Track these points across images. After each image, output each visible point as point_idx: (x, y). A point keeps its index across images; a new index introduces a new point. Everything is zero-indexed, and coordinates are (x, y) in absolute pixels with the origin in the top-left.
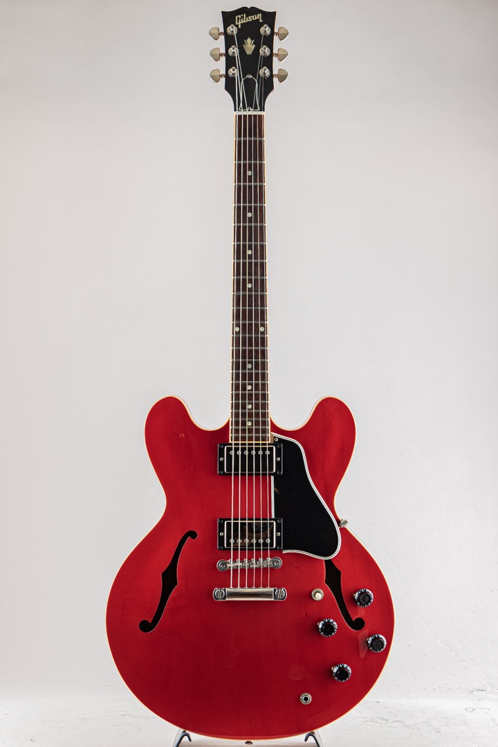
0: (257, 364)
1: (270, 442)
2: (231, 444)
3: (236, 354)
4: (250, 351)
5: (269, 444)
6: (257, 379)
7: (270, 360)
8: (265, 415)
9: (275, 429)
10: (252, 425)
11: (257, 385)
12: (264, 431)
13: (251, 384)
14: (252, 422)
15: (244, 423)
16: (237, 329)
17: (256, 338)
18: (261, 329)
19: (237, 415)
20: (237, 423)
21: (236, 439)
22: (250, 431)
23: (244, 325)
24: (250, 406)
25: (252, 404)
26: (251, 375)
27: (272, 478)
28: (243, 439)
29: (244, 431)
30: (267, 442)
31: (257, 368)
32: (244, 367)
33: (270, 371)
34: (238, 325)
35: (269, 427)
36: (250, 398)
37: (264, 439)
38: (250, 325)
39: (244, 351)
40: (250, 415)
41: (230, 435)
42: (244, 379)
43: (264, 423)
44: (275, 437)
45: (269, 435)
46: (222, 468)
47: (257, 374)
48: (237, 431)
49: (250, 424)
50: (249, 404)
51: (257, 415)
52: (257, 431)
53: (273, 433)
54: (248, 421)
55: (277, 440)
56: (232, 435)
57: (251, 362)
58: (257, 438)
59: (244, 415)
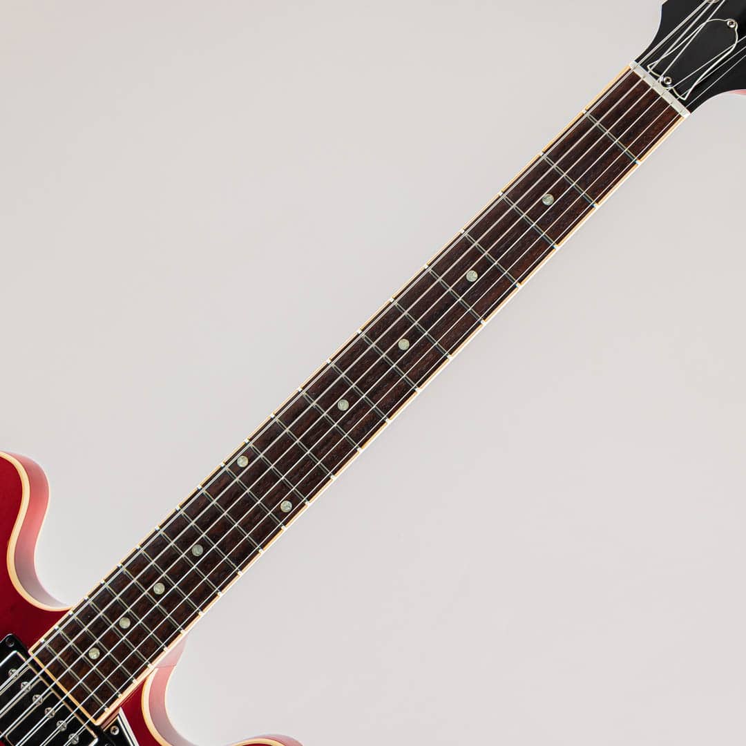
0: (214, 558)
1: (98, 723)
2: (28, 656)
3: (196, 505)
4: (226, 525)
5: (90, 725)
6: (186, 587)
7: (245, 577)
8: (136, 666)
9: (133, 708)
10: (95, 662)
11: (175, 597)
12: (106, 694)
13: (168, 587)
14: (102, 654)
15: (84, 643)
16: (243, 462)
17: (259, 512)
18: (286, 506)
19: (87, 614)
20: (73, 629)
21: (45, 656)
22: (82, 667)
23: (261, 466)
24: (125, 624)
25: (133, 622)
26: (184, 566)
28: (57, 669)
29: (71, 656)
30: (91, 718)
31: (205, 567)
32: (185, 543)
33: (224, 598)
34: (250, 455)
35: (122, 697)
36: (140, 610)
37: (92, 707)
38: (273, 477)
39: (215, 513)
40: (110, 640)
41: (42, 640)
42: (165, 563)
43: (121, 680)
44: (116, 723)
45: (108, 711)
47: (195, 578)
48: (59, 643)
49: (94, 654)
50: (127, 616)
51: (122, 651)
52: (93, 680)
53: (121, 711)
54: (96, 646)
55: (114, 731)
56: (44, 641)
57: (206, 546)
58: (80, 694)
59: (99, 627)
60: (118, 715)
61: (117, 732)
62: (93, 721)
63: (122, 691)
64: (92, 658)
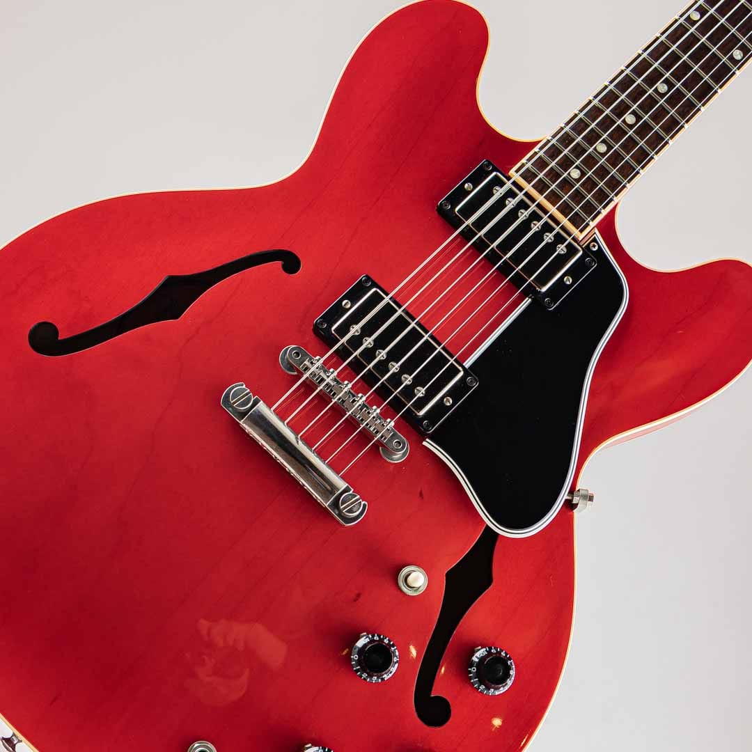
0: (678, 95)
1: (581, 237)
2: (509, 178)
3: (658, 50)
4: (687, 67)
5: (574, 239)
6: (656, 118)
7: (708, 112)
8: (615, 185)
9: (608, 228)
10: (577, 180)
11: (647, 127)
12: (590, 209)
13: (638, 118)
14: (583, 174)
15: (566, 164)
16: (696, 16)
17: (715, 58)
18: (738, 54)
19: (566, 139)
20: (553, 152)
22: (566, 184)
23: (713, 20)
24: (603, 148)
25: (610, 147)
27: (527, 302)
30: (576, 233)
31: (672, 102)
32: (651, 81)
33: (691, 130)
34: (701, 11)
35: (604, 212)
36: (615, 136)
37: (577, 221)
38: (724, 30)
39: (676, 57)
40: (590, 162)
41: (524, 161)
42: (634, 97)
43: (602, 197)
44: (595, 240)
45: (591, 226)
46: (455, 199)
47: (663, 111)
48: (541, 164)
49: (575, 174)
50: (604, 142)
51: (602, 172)
52: (578, 197)
53: (596, 231)
54: (577, 167)
55: (594, 246)
56: (526, 162)
57: (670, 84)
58: (565, 209)
59: (579, 151)
60: (595, 233)
61: (597, 248)
62: (578, 235)
63: (604, 207)
64: (574, 177)
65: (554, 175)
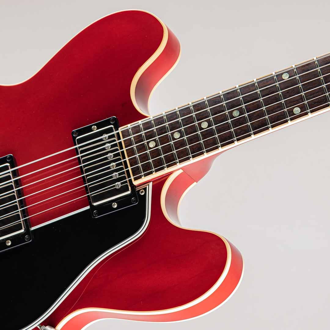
0: (243, 120)
1: (136, 183)
2: (117, 130)
3: (248, 88)
4: (258, 106)
5: (130, 182)
6: (220, 129)
7: (254, 139)
8: (171, 160)
9: (158, 185)
10: (150, 148)
11: (211, 132)
12: (147, 169)
13: (209, 125)
15: (150, 136)
16: (285, 75)
17: (280, 107)
18: (297, 110)
20: (148, 125)
21: (126, 133)
22: (142, 148)
23: (294, 82)
25: (181, 136)
26: (224, 118)
28: (128, 144)
30: (132, 178)
31: (235, 123)
32: (231, 106)
33: (237, 145)
34: (291, 74)
36: (189, 131)
37: (136, 171)
38: (298, 91)
39: (256, 96)
40: (163, 140)
42: (215, 111)
43: (159, 165)
44: (145, 189)
45: (144, 179)
46: (80, 132)
47: (228, 127)
48: (136, 129)
49: (152, 145)
50: (180, 132)
51: (168, 149)
52: (144, 158)
53: (151, 184)
54: (155, 140)
55: (142, 192)
56: (130, 126)
57: (242, 112)
58: (133, 162)
59: (162, 131)
60: (149, 185)
61: (143, 194)
62: (133, 180)
64: (150, 146)
65: (139, 139)
